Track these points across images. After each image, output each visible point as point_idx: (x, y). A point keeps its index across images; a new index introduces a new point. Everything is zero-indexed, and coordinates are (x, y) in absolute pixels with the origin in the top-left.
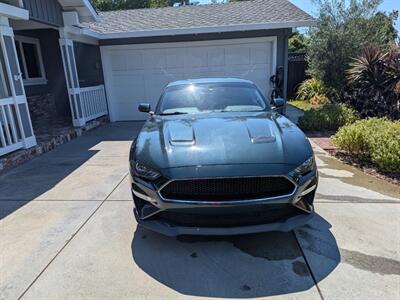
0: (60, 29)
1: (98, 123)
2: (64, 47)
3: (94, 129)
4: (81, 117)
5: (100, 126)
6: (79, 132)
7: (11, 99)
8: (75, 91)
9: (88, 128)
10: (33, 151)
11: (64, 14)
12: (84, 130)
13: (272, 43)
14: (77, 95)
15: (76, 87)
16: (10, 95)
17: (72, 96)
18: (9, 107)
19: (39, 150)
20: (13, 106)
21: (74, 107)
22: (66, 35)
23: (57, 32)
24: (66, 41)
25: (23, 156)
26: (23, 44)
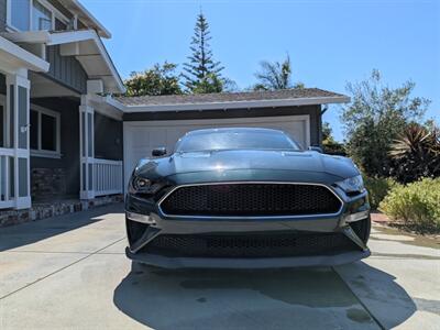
0: (82, 97)
1: (110, 200)
2: (84, 114)
3: (103, 205)
4: (90, 188)
5: (111, 204)
6: (86, 206)
7: (11, 150)
8: (88, 159)
9: (96, 203)
10: (25, 213)
11: (88, 82)
12: (91, 203)
13: (304, 121)
14: (90, 165)
15: (90, 155)
16: (12, 146)
17: (84, 165)
18: (7, 160)
19: (33, 215)
20: (12, 159)
21: (85, 178)
22: (87, 102)
23: (79, 99)
24: (87, 109)
25: (10, 217)
26: (43, 115)
